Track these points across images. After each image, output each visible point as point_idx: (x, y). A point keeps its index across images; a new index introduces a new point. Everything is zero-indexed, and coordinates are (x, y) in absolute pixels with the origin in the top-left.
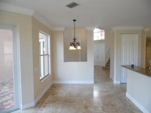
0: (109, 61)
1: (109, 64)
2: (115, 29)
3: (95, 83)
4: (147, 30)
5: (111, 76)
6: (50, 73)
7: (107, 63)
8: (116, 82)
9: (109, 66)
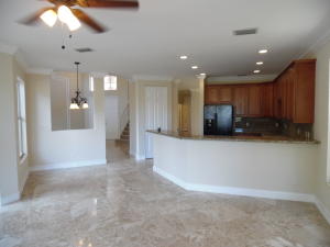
0: (128, 125)
1: (128, 134)
2: (135, 78)
3: (108, 162)
4: (178, 81)
5: (131, 152)
6: (25, 151)
7: (124, 133)
8: (139, 157)
9: (128, 138)
